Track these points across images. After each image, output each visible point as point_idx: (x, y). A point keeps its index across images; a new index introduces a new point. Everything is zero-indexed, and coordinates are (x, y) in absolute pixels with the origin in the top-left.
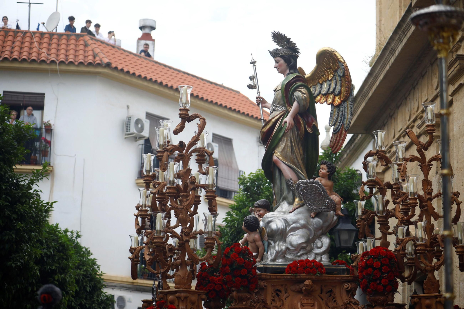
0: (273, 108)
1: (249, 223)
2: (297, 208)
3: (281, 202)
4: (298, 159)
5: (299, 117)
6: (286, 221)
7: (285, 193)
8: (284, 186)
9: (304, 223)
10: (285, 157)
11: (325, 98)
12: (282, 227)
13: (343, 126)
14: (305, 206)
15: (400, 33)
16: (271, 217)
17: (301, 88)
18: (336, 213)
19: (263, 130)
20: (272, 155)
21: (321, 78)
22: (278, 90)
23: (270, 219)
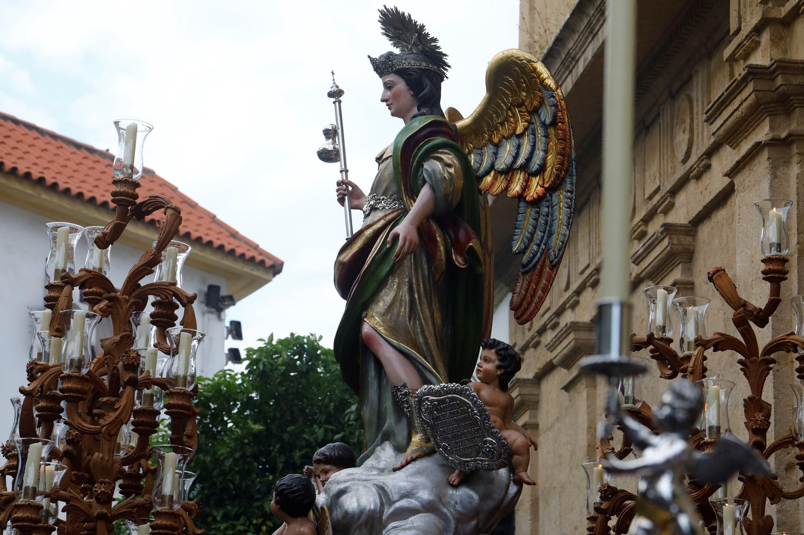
0: (372, 203)
1: (288, 493)
2: (413, 460)
3: (377, 446)
4: (427, 334)
5: (435, 227)
6: (382, 490)
7: (390, 421)
8: (388, 404)
9: (431, 498)
10: (394, 329)
11: (504, 182)
12: (372, 507)
13: (545, 253)
14: (437, 456)
15: (592, 12)
16: (345, 482)
17: (441, 153)
18: (516, 477)
19: (341, 258)
20: (359, 322)
21: (497, 129)
22: (387, 158)
23: (342, 486)
